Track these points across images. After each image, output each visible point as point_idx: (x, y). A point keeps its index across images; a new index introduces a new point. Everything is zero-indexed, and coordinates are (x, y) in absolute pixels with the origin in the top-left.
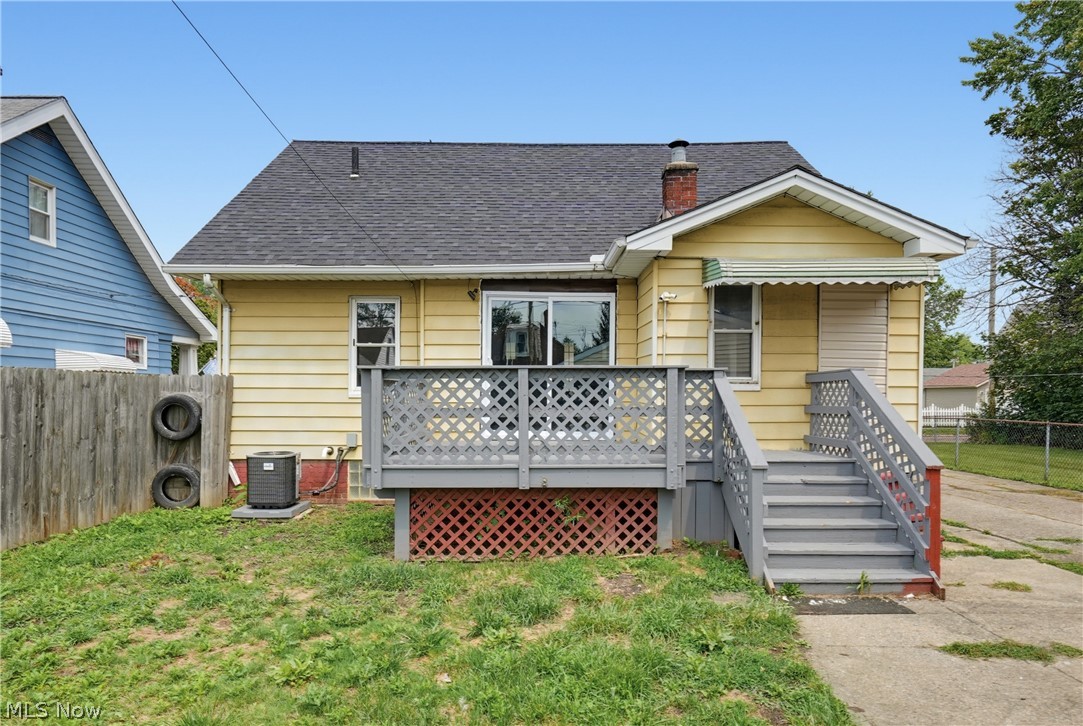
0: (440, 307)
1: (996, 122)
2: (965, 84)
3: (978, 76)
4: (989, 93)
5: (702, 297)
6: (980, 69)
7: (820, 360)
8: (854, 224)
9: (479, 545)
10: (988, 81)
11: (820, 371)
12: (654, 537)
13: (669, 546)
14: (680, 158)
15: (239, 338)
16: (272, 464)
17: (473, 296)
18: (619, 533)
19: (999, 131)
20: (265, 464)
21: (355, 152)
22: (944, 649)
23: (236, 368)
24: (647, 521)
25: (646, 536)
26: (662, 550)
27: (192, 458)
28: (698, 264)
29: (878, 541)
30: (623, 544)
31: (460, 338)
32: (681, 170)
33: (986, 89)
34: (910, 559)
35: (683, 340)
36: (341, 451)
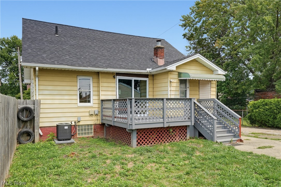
0: (105, 80)
1: (185, 35)
2: (180, 25)
3: (183, 24)
4: (185, 29)
5: (178, 81)
6: (184, 22)
7: (200, 96)
8: (205, 66)
9: (151, 142)
10: (184, 25)
11: (200, 99)
12: (186, 136)
13: (189, 138)
14: (159, 45)
15: (41, 87)
16: (67, 127)
17: (114, 77)
18: (179, 136)
19: (185, 38)
20: (65, 127)
21: (57, 27)
22: (257, 148)
23: (41, 97)
24: (185, 133)
25: (184, 137)
26: (187, 139)
27: (29, 127)
28: (177, 73)
29: (227, 133)
30: (180, 139)
31: (110, 89)
32: (161, 48)
33: (184, 28)
34: (234, 136)
35: (174, 91)
36: (75, 122)
